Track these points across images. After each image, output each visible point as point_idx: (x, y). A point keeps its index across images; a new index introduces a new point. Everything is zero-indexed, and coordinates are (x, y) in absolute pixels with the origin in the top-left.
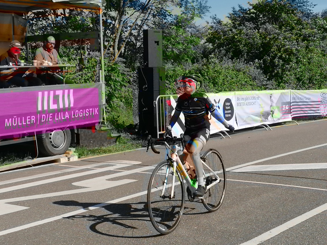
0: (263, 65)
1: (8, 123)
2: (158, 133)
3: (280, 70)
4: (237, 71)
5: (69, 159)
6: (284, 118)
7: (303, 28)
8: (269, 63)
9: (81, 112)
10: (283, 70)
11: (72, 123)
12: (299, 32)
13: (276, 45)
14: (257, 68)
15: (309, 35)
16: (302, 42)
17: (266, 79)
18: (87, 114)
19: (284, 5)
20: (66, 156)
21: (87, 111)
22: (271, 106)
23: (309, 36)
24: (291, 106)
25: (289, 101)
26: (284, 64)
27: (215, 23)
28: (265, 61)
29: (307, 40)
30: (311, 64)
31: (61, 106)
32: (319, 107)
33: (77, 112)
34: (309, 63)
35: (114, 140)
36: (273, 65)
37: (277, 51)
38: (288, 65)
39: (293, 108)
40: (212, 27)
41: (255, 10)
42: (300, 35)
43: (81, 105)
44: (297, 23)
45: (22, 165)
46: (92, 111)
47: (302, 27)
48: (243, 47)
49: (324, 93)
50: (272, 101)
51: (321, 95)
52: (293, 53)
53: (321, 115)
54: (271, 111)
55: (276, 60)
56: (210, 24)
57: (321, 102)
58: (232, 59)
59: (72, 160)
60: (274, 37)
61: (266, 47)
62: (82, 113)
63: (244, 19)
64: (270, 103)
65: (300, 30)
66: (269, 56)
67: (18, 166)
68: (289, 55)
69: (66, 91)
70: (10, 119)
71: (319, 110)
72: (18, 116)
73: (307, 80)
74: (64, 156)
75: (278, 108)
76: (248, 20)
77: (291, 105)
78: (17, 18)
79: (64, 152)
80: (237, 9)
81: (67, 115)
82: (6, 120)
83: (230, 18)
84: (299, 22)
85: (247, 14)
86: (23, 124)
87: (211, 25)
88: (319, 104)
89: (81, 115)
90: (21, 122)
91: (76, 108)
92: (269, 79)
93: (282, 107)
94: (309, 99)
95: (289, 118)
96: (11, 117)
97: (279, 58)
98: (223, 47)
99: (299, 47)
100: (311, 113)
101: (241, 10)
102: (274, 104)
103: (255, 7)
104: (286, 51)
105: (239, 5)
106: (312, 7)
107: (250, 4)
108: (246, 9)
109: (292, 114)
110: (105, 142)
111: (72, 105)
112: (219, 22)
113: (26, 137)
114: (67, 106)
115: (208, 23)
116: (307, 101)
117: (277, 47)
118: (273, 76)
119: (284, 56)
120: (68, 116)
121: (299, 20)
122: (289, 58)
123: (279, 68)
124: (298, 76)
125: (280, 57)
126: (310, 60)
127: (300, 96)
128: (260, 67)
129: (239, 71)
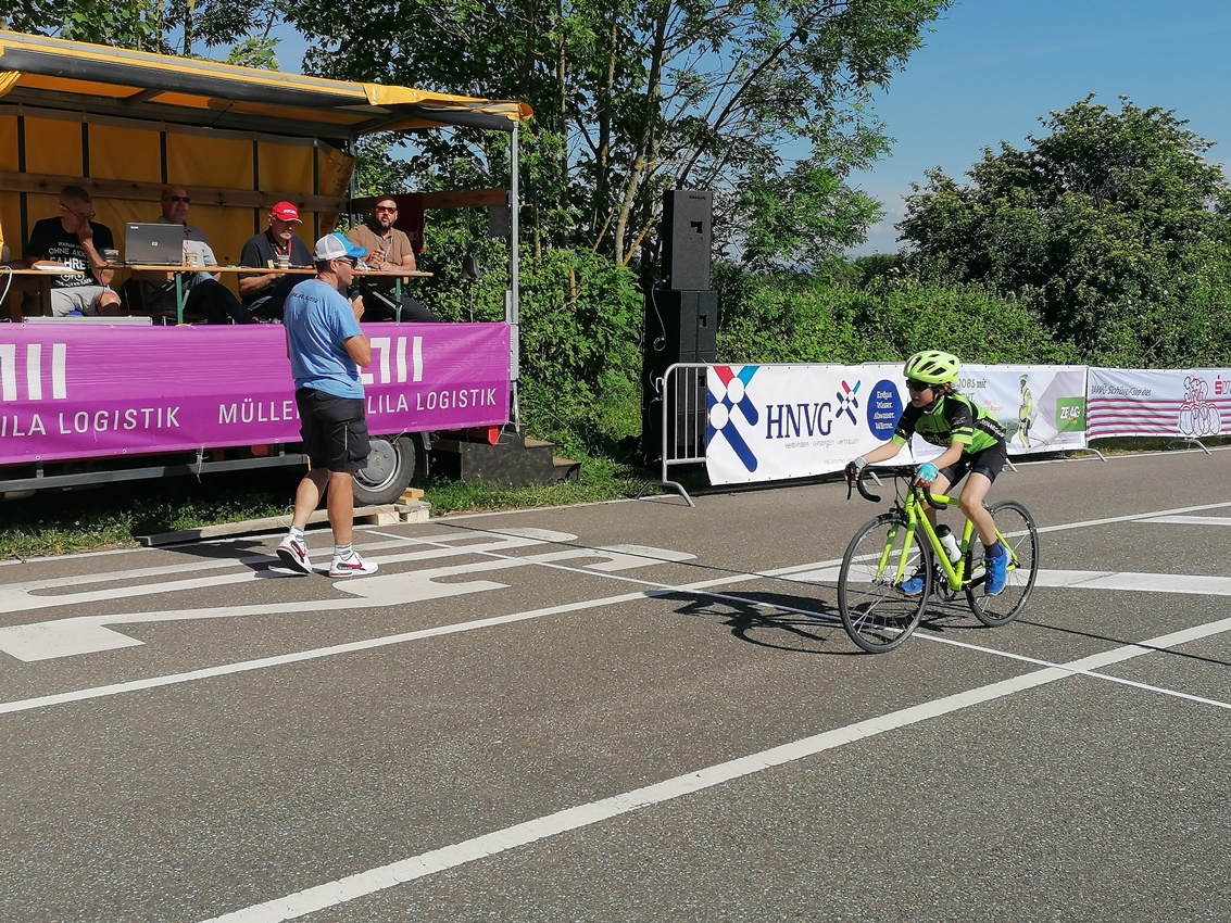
0: (1045, 301)
1: (226, 415)
2: (666, 462)
3: (1090, 316)
4: (970, 313)
5: (403, 516)
6: (1064, 442)
7: (1167, 206)
8: (1062, 294)
9: (445, 396)
10: (1098, 316)
11: (415, 425)
12: (1156, 215)
13: (1086, 249)
14: (1029, 309)
15: (1182, 224)
16: (1162, 243)
17: (1050, 337)
18: (463, 403)
19: (1123, 143)
20: (397, 509)
21: (463, 394)
22: (1023, 407)
23: (1182, 227)
24: (1086, 410)
25: (1084, 395)
26: (1103, 299)
27: (937, 188)
28: (1050, 291)
29: (1176, 238)
30: (1189, 300)
31: (386, 379)
32: (1177, 417)
33: (433, 396)
34: (1182, 300)
35: (560, 474)
36: (1072, 301)
37: (1086, 264)
38: (1114, 301)
39: (1093, 417)
40: (927, 198)
41: (1043, 155)
42: (1158, 223)
43: (445, 379)
44: (1151, 190)
45: (265, 525)
46: (478, 395)
47: (1163, 201)
48: (998, 251)
49: (1195, 379)
50: (1026, 394)
51: (1187, 383)
52: (1131, 272)
53: (1183, 438)
54: (1024, 421)
55: (1080, 289)
56: (922, 192)
57: (1184, 402)
58: (965, 281)
59: (411, 519)
60: (1080, 228)
61: (1059, 252)
62: (446, 400)
63: (1010, 180)
64: (1019, 398)
65: (1159, 210)
66: (1063, 275)
67: (255, 527)
68: (1118, 276)
69: (402, 342)
70: (234, 406)
71: (1176, 425)
72: (257, 398)
73: (1173, 345)
74: (390, 510)
75: (1046, 413)
76: (1021, 183)
77: (1089, 406)
78: (328, 152)
79: (394, 498)
80: (998, 152)
81: (402, 404)
82: (222, 407)
83: (977, 176)
84: (1156, 188)
85: (1021, 165)
86: (273, 419)
87: (925, 193)
88: (1178, 409)
89: (444, 404)
90: (266, 413)
91: (429, 385)
92: (1056, 338)
93: (1059, 412)
94: (1147, 393)
95: (1079, 441)
96: (238, 399)
97: (1090, 283)
98: (944, 251)
99: (1149, 256)
100: (1149, 431)
101: (1009, 155)
102: (1033, 404)
103: (1044, 148)
104: (1110, 264)
105: (1004, 144)
106: (1202, 149)
107: (1033, 140)
108: (1021, 155)
109: (1089, 431)
110: (534, 478)
111: (418, 378)
112: (949, 186)
113: (282, 454)
114: (402, 378)
115: (916, 188)
116: (1140, 397)
117: (1089, 253)
118: (1071, 331)
119: (1102, 277)
120: (405, 406)
121: (1156, 183)
122: (1117, 284)
123: (1089, 309)
124: (1144, 333)
125: (1093, 282)
126: (1183, 291)
127: (1116, 385)
128: (1036, 304)
129: (974, 312)
